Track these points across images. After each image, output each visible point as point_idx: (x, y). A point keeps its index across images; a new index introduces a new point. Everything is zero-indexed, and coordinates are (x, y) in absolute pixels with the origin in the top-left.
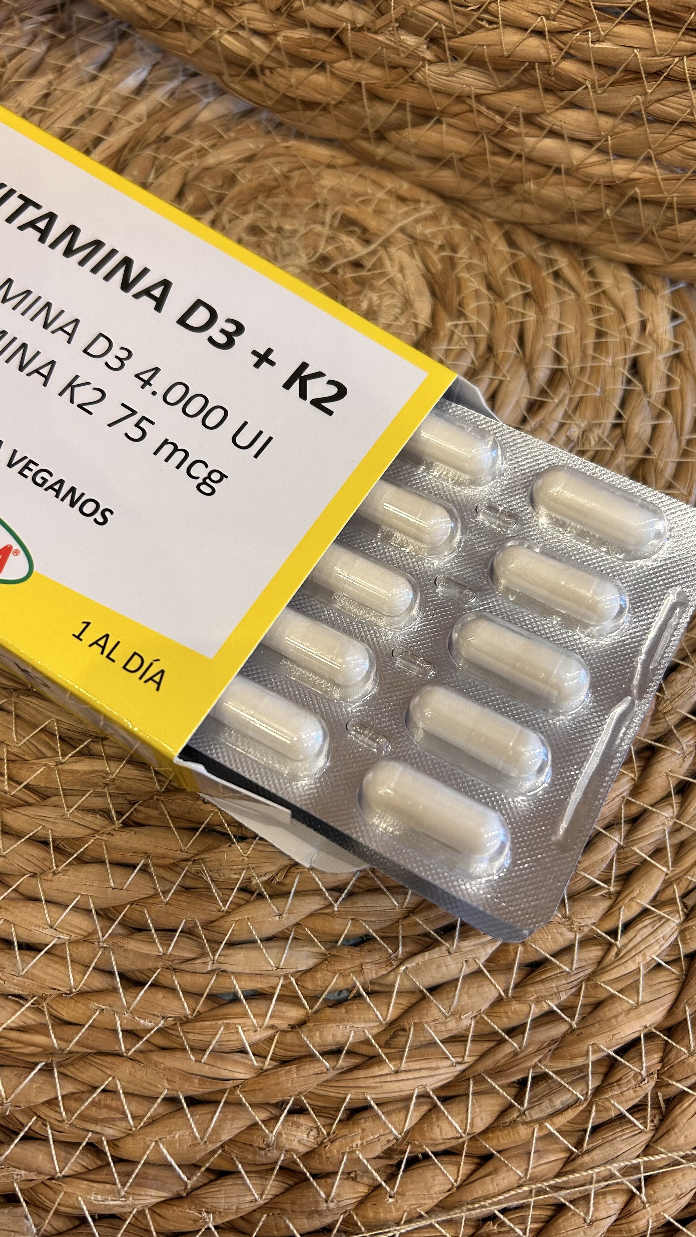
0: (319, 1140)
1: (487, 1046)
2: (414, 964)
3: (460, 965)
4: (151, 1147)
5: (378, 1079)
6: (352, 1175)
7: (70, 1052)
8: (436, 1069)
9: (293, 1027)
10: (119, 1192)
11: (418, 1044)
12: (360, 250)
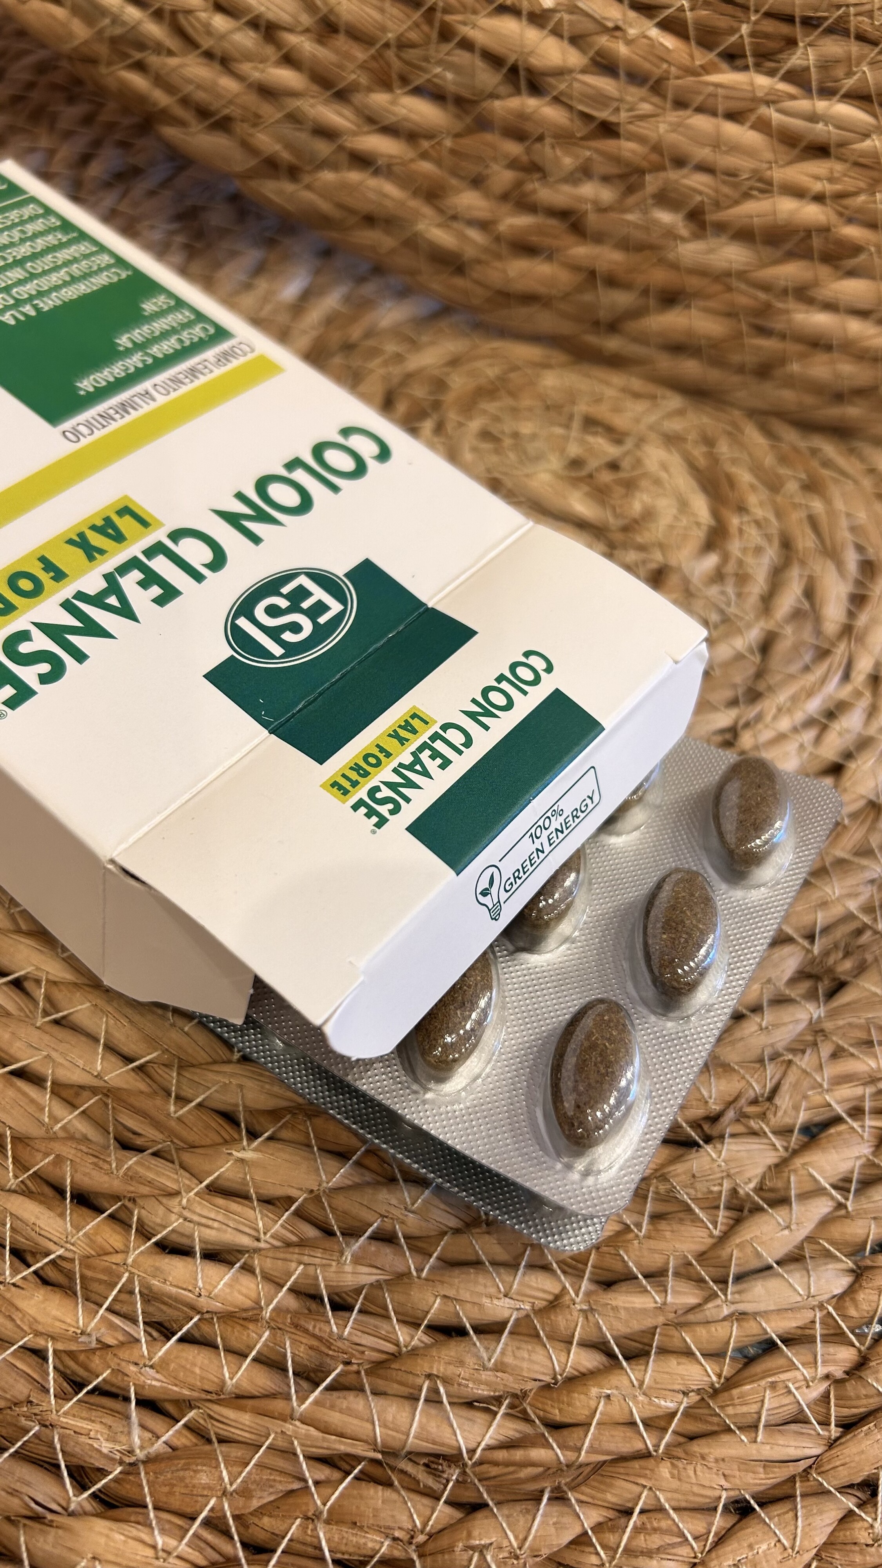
7: (582, 1466)
9: (849, 1374)
12: (612, 451)
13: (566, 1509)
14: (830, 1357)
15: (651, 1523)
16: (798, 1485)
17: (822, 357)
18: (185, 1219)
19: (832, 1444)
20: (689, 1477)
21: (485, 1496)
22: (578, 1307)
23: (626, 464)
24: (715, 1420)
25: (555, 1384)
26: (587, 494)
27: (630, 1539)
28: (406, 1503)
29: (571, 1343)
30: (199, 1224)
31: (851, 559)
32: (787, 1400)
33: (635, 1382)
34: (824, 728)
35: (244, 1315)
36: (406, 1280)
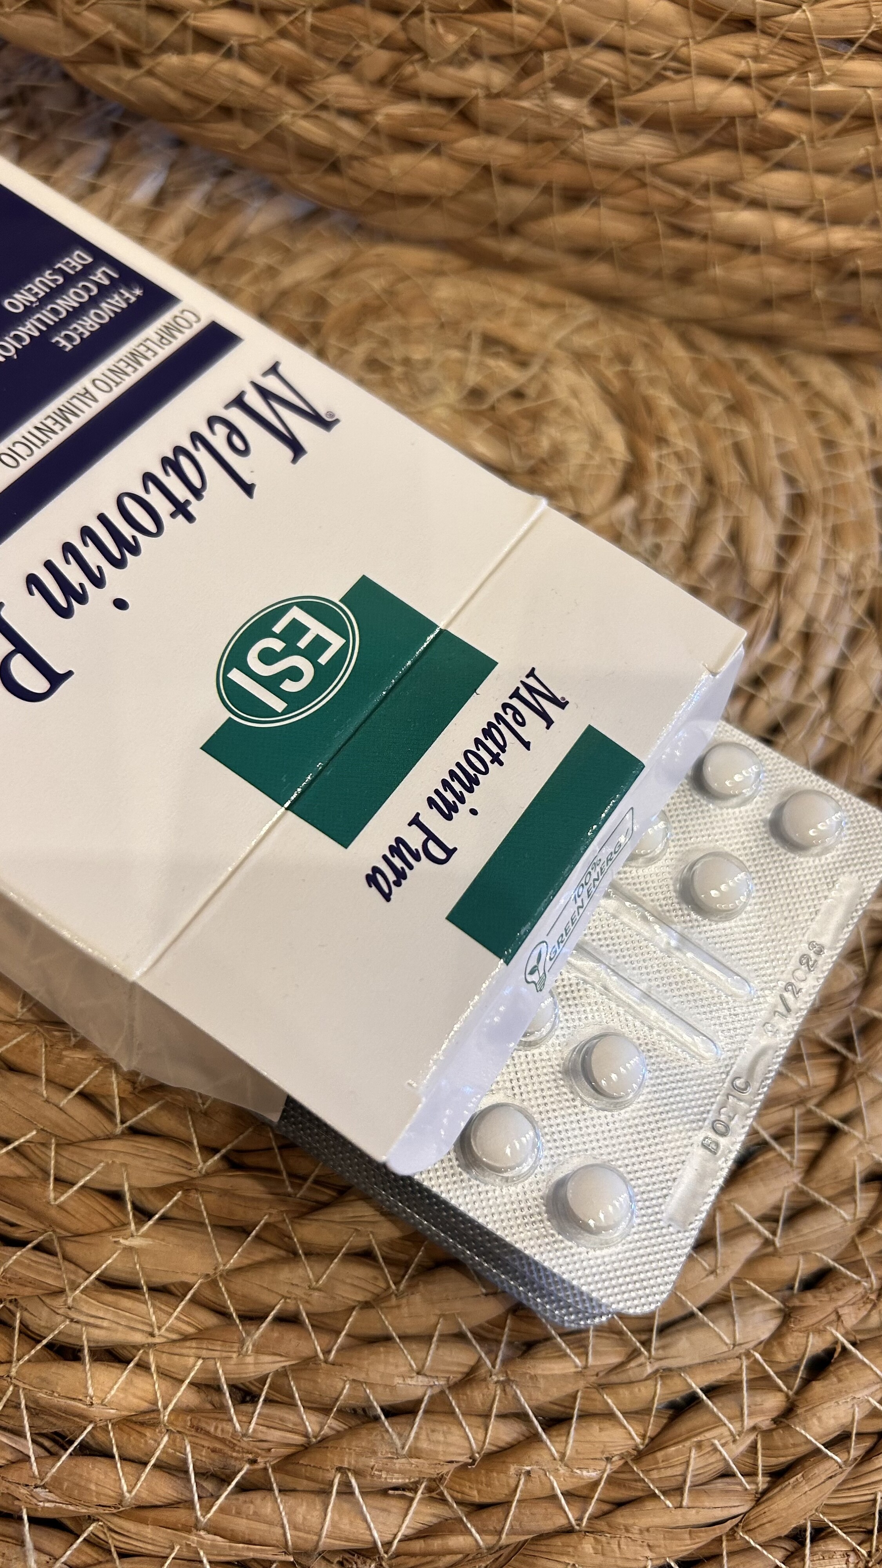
7: (503, 1547)
9: (775, 1421)
12: (516, 376)
14: (758, 1408)
16: (724, 1544)
17: (748, 259)
18: (72, 1320)
19: (760, 1498)
20: (613, 1551)
22: (495, 1378)
23: (532, 391)
24: (640, 1485)
25: (472, 1464)
26: (489, 431)
29: (489, 1416)
30: (87, 1324)
31: (781, 493)
32: (713, 1458)
33: (556, 1455)
34: (751, 698)
35: (140, 1419)
36: (312, 1365)
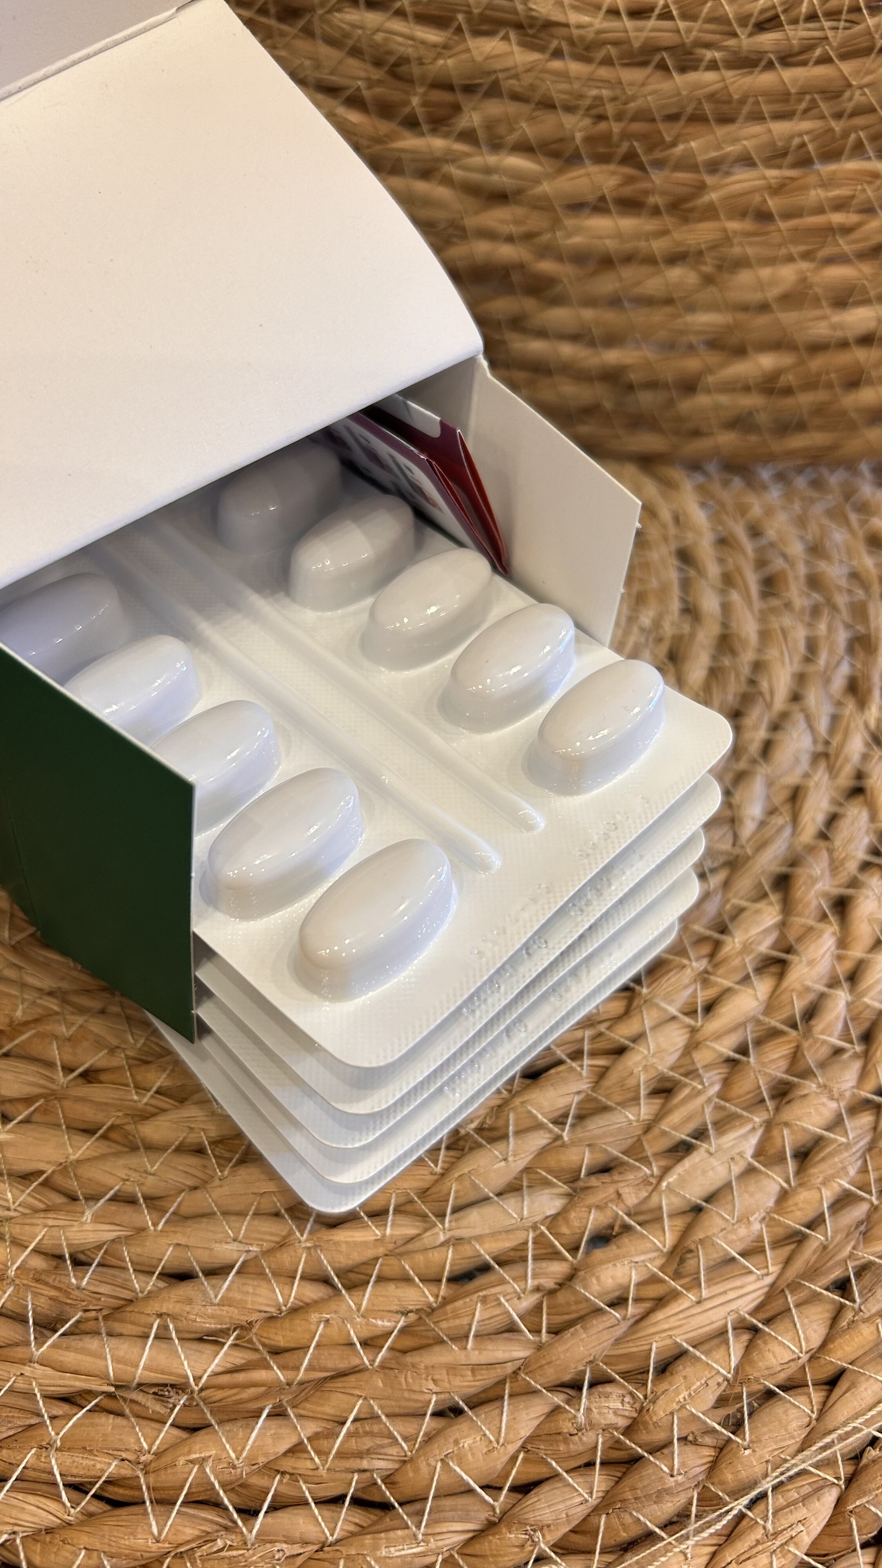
0: (637, 1406)
1: (788, 1249)
2: (675, 1177)
3: (727, 1165)
4: (438, 1469)
5: (681, 1316)
6: (690, 1438)
7: (301, 1383)
8: (742, 1287)
9: (561, 1285)
10: (415, 1535)
11: (712, 1263)
13: (285, 1422)
14: (542, 1272)
15: (363, 1427)
16: (507, 1386)
19: (540, 1348)
20: (400, 1383)
21: (209, 1416)
22: (302, 1244)
24: (430, 1334)
25: (279, 1314)
27: (342, 1443)
28: (134, 1428)
29: (295, 1278)
32: (497, 1311)
33: (353, 1307)
36: (144, 1234)
